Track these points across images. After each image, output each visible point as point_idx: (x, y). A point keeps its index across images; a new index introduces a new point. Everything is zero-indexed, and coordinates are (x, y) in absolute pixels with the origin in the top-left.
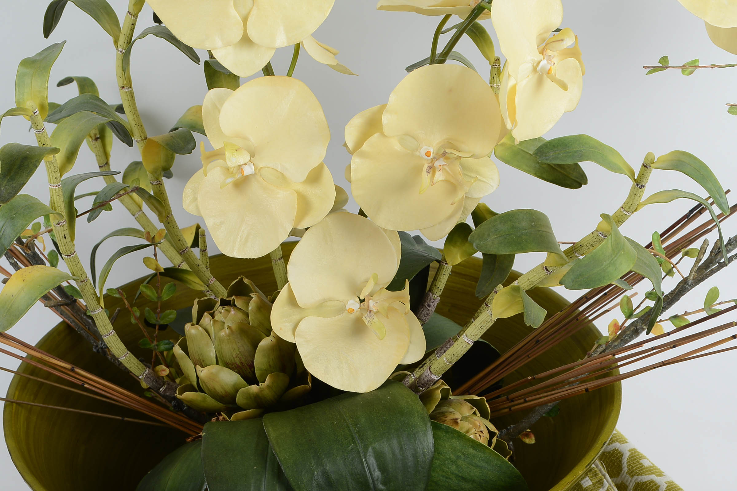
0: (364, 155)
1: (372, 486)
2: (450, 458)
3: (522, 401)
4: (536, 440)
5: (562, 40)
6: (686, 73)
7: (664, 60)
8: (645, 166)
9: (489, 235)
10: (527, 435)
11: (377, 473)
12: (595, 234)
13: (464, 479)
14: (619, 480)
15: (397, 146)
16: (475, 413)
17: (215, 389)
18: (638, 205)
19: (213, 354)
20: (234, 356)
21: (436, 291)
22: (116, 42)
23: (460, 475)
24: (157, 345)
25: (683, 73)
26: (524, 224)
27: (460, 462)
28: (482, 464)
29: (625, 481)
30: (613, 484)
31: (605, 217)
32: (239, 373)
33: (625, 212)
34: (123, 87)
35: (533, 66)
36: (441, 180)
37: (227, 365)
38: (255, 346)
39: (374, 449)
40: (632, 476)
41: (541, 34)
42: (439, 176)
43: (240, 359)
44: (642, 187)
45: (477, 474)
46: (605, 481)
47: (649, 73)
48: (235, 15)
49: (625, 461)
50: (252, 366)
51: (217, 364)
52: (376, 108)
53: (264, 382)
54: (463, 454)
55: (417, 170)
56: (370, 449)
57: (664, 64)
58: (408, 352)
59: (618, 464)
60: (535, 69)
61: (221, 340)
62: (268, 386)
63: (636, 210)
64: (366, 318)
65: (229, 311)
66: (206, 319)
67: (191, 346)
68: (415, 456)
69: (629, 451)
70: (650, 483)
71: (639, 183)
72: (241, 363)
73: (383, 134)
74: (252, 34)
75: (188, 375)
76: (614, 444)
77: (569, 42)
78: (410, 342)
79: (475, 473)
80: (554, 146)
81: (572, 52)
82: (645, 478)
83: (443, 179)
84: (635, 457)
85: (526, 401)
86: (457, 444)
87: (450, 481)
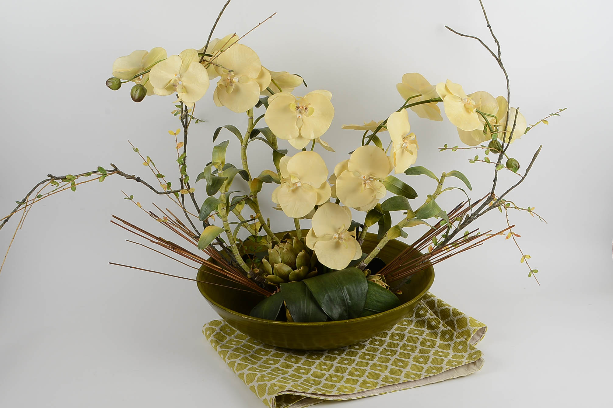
0: (341, 178)
1: (346, 301)
2: (373, 294)
3: (397, 276)
4: (402, 293)
5: (411, 137)
6: (454, 150)
7: (446, 145)
8: (443, 177)
9: (388, 205)
10: (399, 292)
11: (348, 296)
12: (425, 204)
13: (378, 302)
14: (434, 310)
15: (352, 176)
16: (380, 279)
17: (281, 272)
18: (440, 192)
19: (280, 259)
20: (289, 259)
21: (362, 237)
22: (242, 143)
23: (377, 300)
24: (254, 260)
25: (452, 150)
26: (400, 200)
27: (377, 295)
28: (384, 296)
29: (436, 310)
30: (432, 312)
31: (429, 196)
32: (290, 267)
33: (436, 195)
34: (244, 160)
35: (401, 146)
36: (368, 188)
37: (285, 263)
38: (296, 256)
39: (346, 287)
40: (439, 308)
41: (403, 135)
42: (367, 187)
43: (291, 261)
44: (441, 185)
45: (383, 300)
46: (429, 311)
47: (440, 151)
48: (297, 128)
49: (436, 303)
50: (295, 264)
51: (281, 262)
52: (346, 160)
53: (301, 268)
54: (378, 292)
55: (360, 184)
56: (345, 287)
57: (446, 147)
58: (355, 255)
59: (433, 305)
60: (401, 147)
61: (283, 254)
62: (302, 270)
63: (439, 194)
64: (340, 241)
65: (285, 244)
66: (276, 247)
67: (270, 257)
68: (362, 290)
69: (437, 299)
70: (446, 309)
71: (441, 183)
72: (291, 262)
73: (348, 170)
74: (302, 134)
75: (268, 270)
76: (431, 298)
77: (413, 137)
78: (356, 252)
79: (382, 299)
80: (411, 170)
81: (414, 142)
82: (444, 308)
83: (369, 188)
84: (440, 301)
85: (399, 276)
86: (375, 288)
87: (373, 302)
